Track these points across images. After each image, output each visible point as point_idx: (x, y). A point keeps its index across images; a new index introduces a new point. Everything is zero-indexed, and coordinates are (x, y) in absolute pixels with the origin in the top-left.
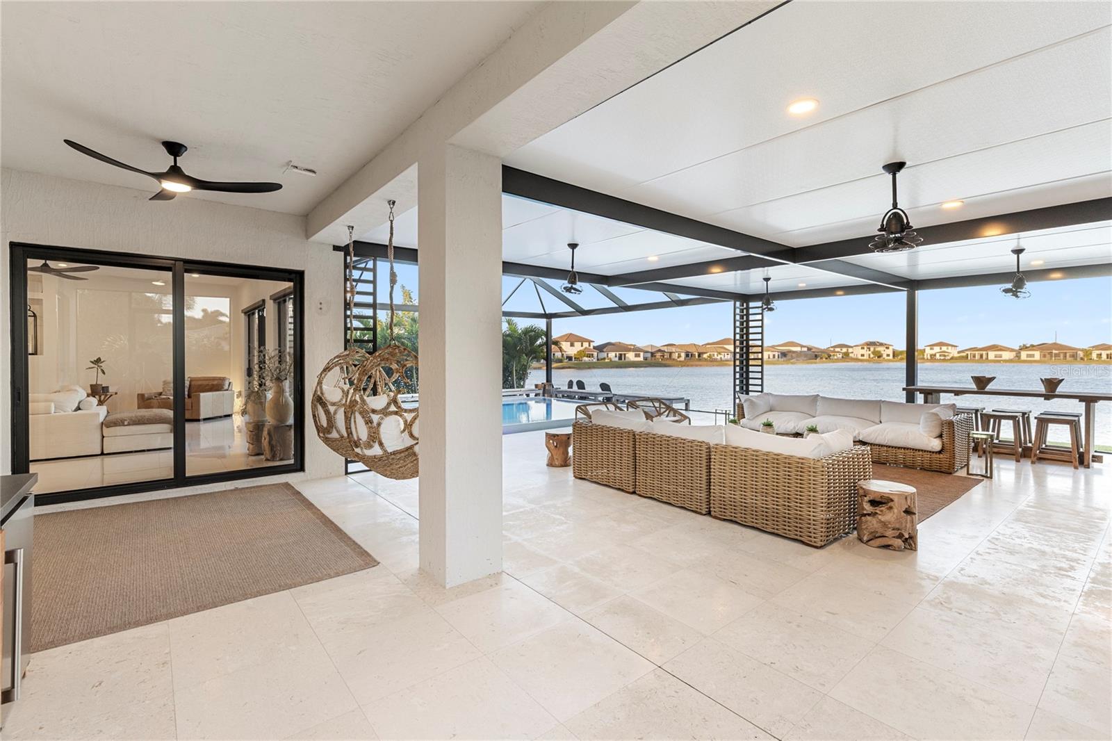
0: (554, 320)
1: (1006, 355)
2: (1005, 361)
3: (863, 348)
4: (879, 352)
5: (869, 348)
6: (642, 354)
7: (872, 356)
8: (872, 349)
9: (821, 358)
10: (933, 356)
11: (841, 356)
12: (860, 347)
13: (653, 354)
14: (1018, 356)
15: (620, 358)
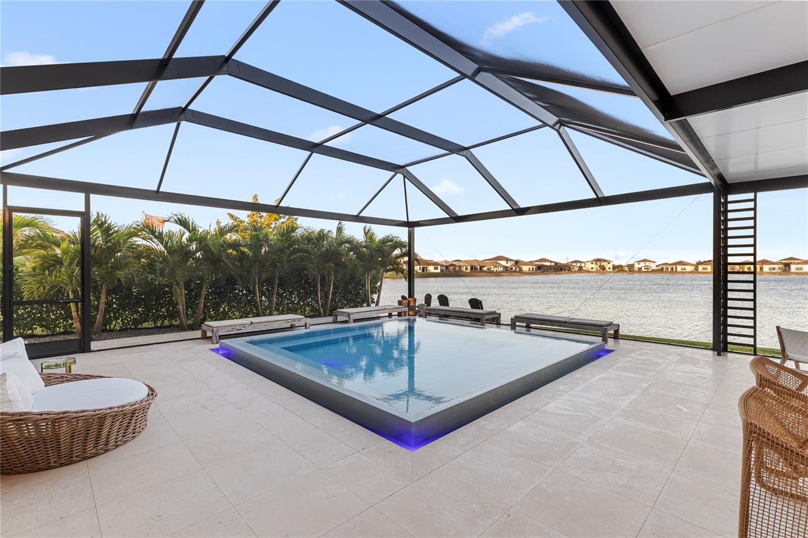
1: (689, 268)
2: (689, 272)
3: (592, 263)
4: (604, 266)
5: (597, 263)
7: (599, 269)
8: (599, 264)
9: (565, 271)
10: (640, 269)
11: (577, 269)
12: (590, 263)
14: (696, 268)
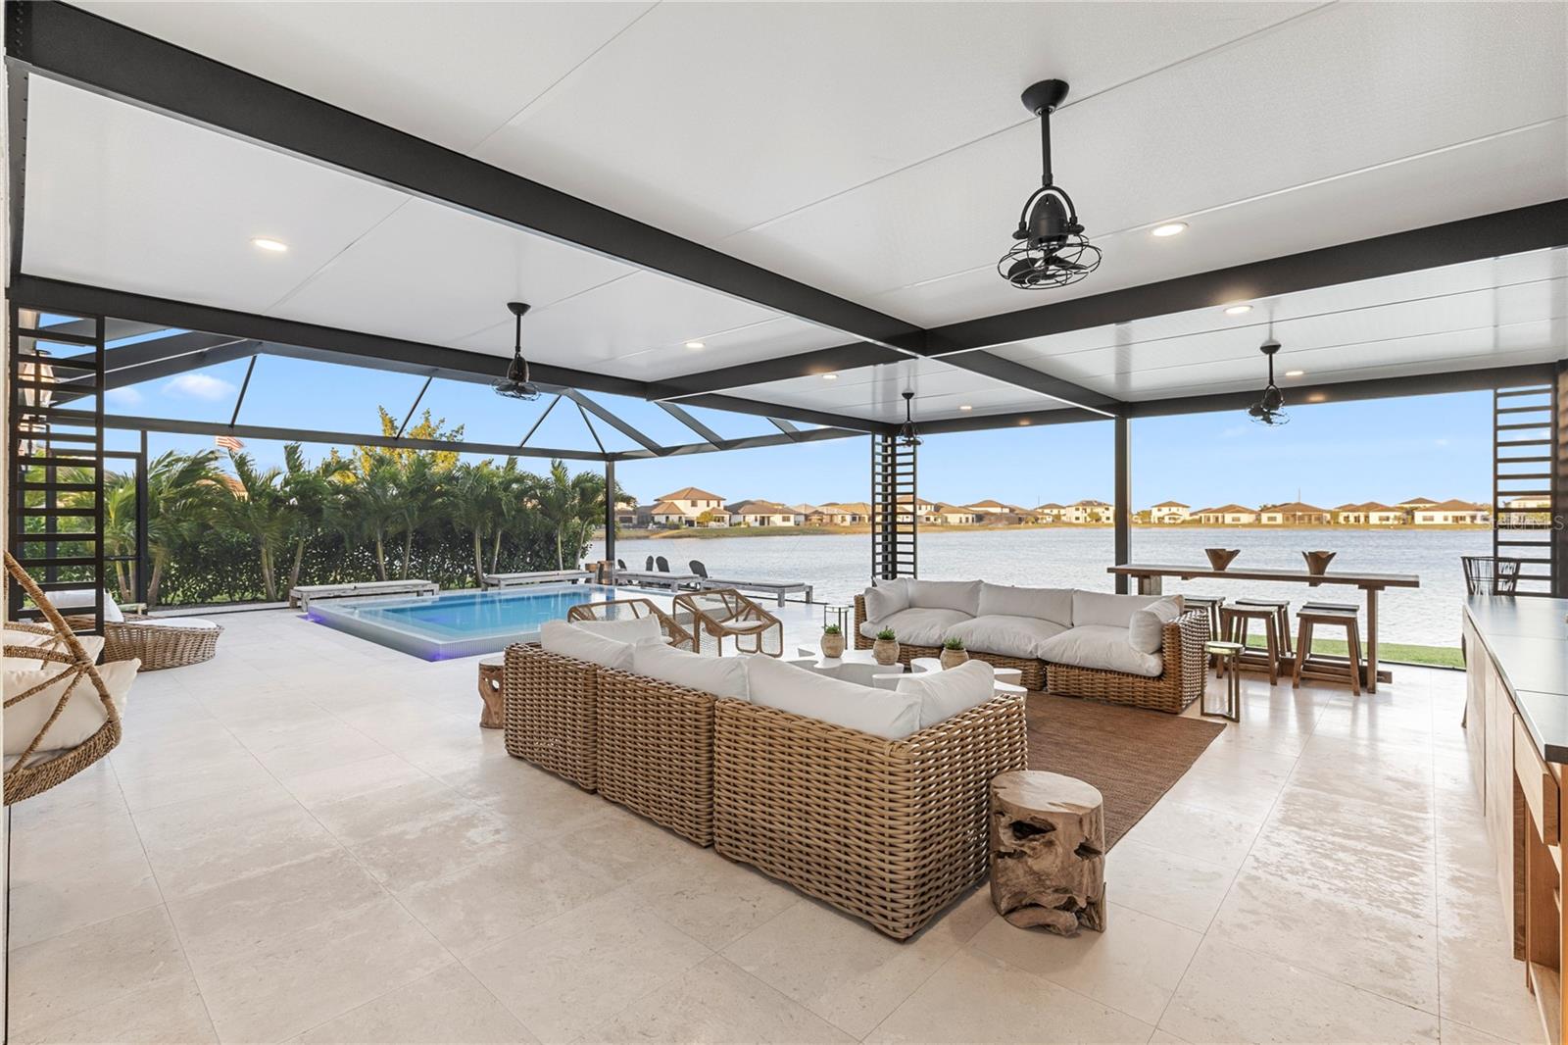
0: (617, 463)
1: (1245, 518)
2: (1244, 525)
3: (1077, 509)
4: (1097, 514)
5: (1085, 510)
6: (792, 517)
7: (1088, 519)
8: (1089, 510)
9: (1027, 522)
10: (1161, 519)
11: (1051, 519)
12: (1074, 508)
13: (807, 517)
14: (1258, 519)
15: (762, 523)
